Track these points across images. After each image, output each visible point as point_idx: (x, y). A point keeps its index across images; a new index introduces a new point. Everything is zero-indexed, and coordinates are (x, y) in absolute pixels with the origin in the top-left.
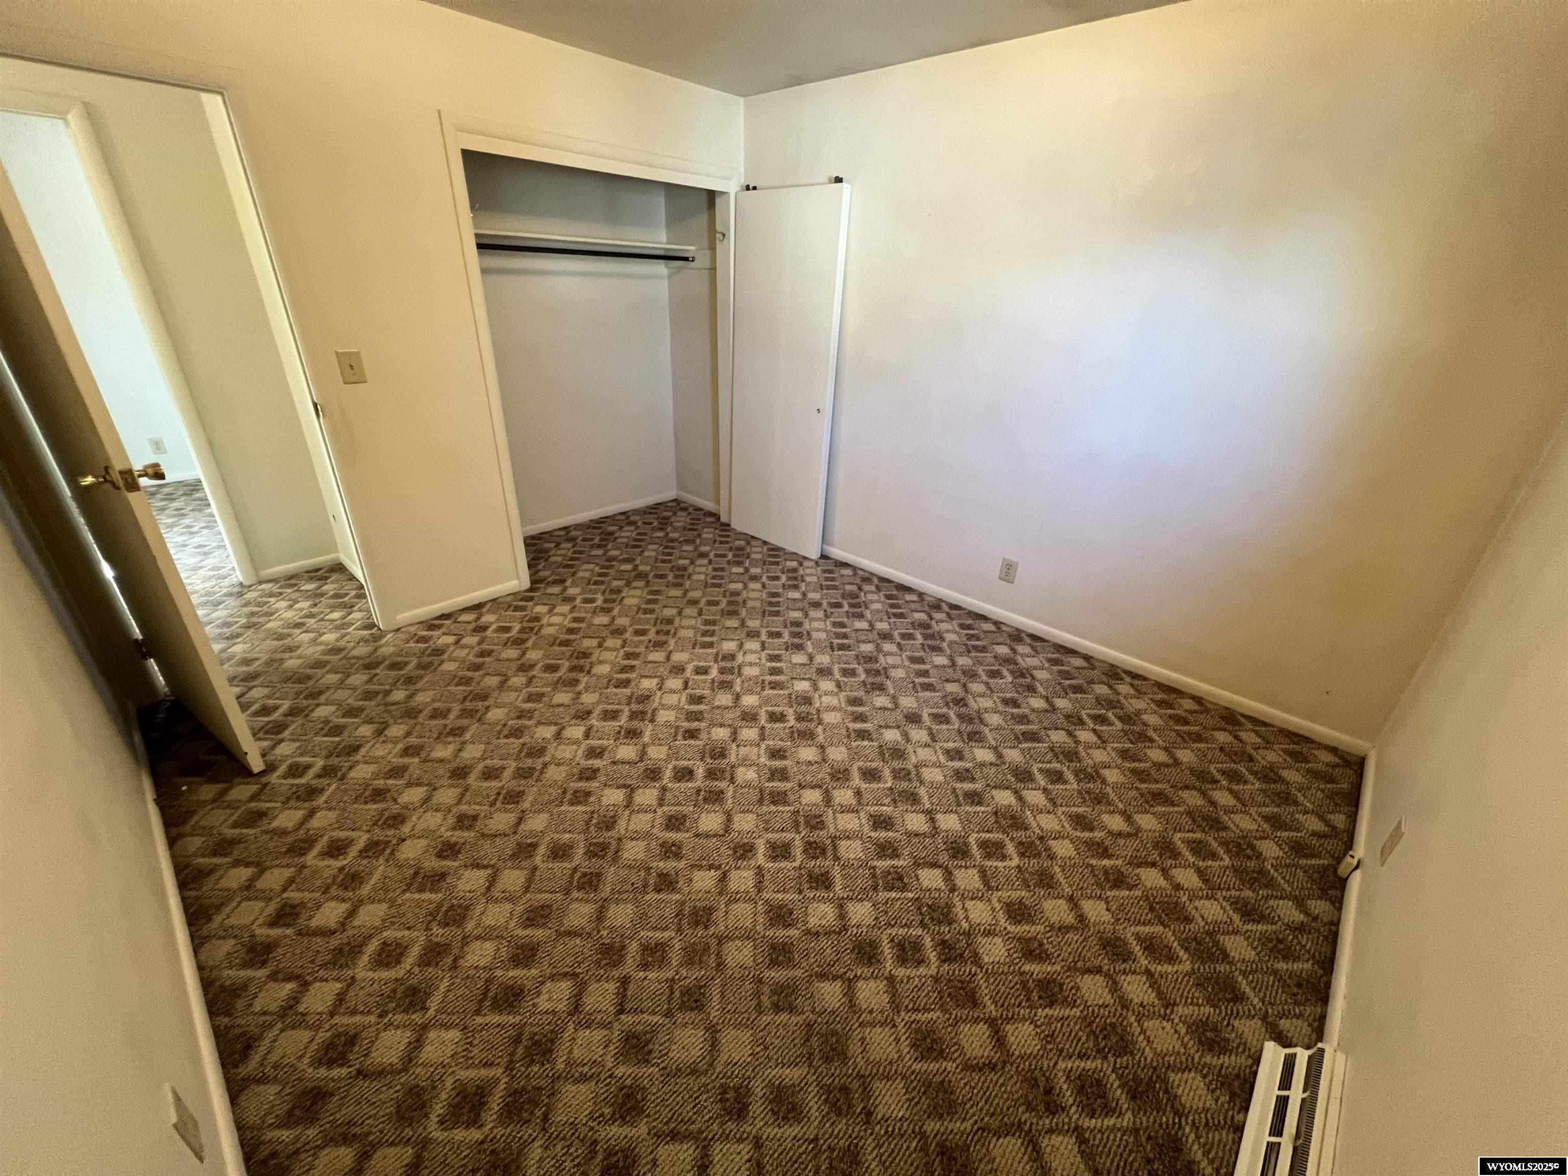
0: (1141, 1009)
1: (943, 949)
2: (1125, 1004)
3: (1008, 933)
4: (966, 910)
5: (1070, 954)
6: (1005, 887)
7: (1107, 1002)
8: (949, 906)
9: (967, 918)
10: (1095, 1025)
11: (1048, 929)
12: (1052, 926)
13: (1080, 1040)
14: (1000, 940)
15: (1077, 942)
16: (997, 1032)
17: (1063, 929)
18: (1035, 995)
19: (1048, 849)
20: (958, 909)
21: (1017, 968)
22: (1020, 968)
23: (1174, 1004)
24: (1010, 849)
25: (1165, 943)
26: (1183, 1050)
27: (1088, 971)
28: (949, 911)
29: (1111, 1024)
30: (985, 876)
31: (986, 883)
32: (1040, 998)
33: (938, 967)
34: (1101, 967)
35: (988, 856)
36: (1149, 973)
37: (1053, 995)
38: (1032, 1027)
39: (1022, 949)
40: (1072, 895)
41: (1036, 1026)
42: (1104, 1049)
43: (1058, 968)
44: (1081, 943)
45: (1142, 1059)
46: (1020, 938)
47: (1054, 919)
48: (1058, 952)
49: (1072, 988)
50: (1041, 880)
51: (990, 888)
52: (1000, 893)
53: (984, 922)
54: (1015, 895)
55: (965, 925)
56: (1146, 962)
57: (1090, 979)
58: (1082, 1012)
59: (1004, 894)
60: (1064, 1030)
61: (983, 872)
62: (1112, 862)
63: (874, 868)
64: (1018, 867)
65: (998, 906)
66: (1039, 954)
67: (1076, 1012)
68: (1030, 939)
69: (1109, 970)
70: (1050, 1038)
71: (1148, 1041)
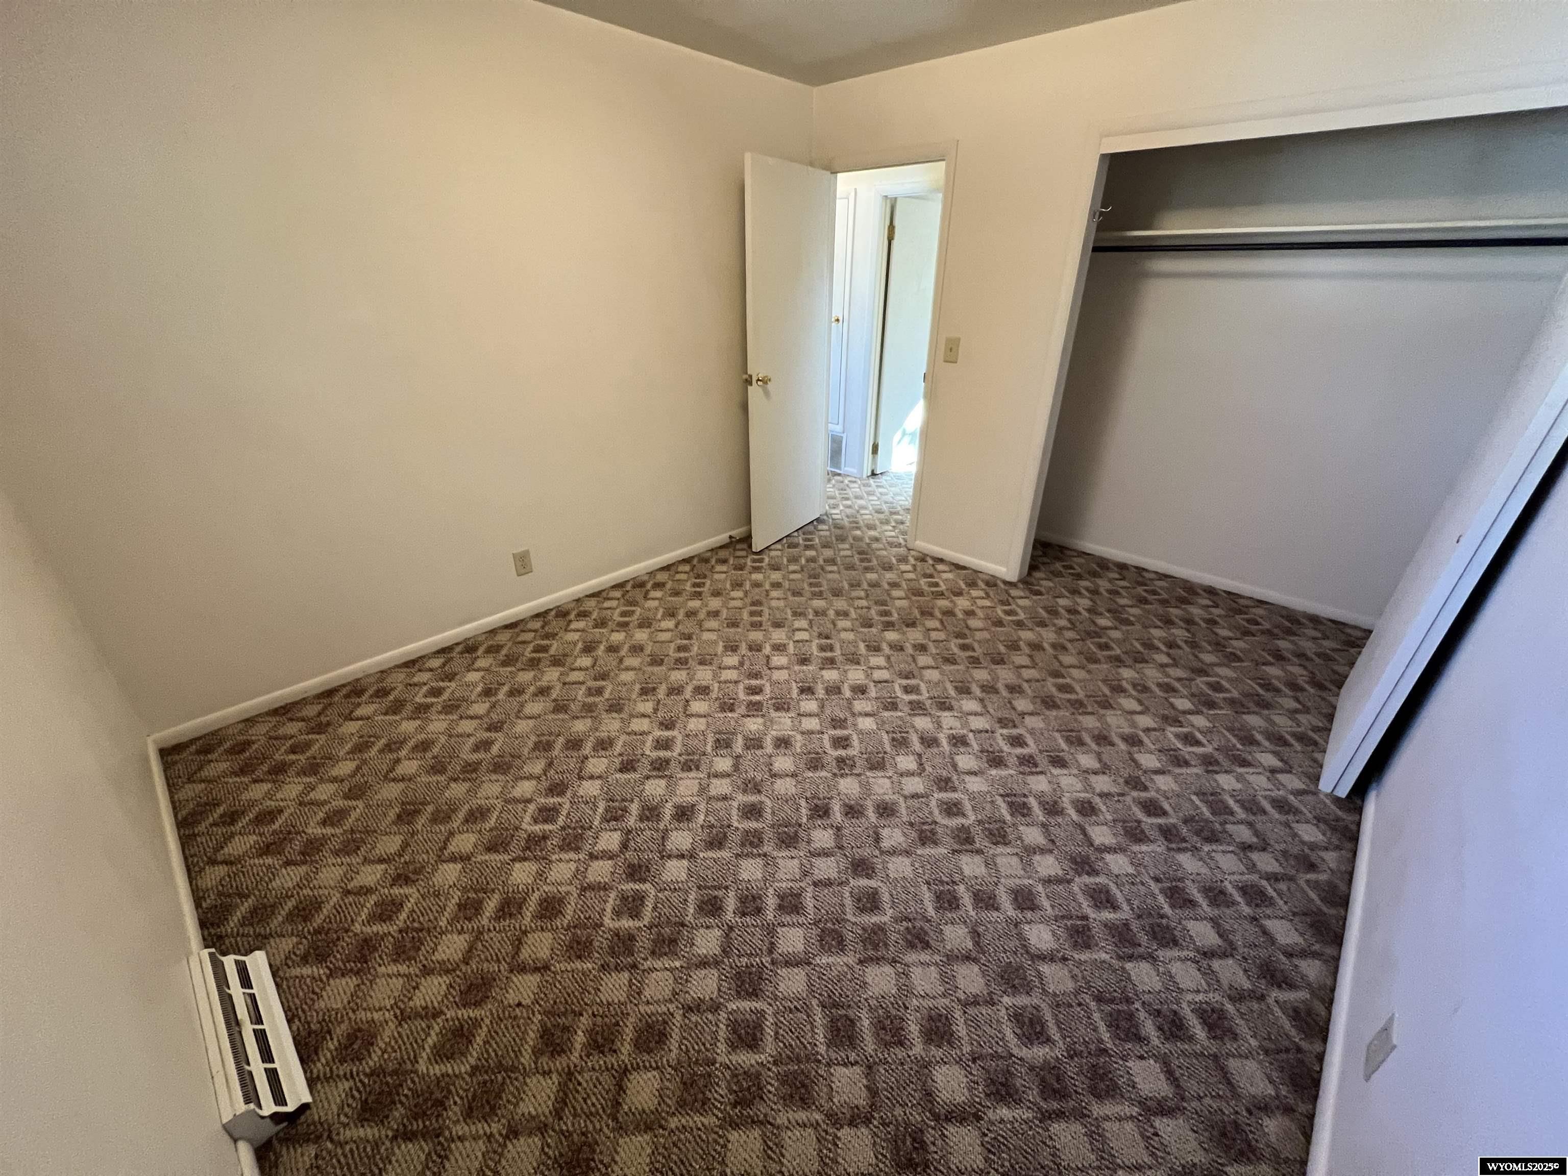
0: (414, 984)
1: (539, 837)
2: (427, 971)
3: (533, 891)
4: (568, 862)
5: (491, 939)
6: (581, 902)
7: (436, 953)
8: (577, 849)
9: (560, 860)
10: (426, 935)
11: (523, 928)
12: (525, 933)
13: (423, 915)
14: (530, 882)
15: (499, 950)
16: (461, 858)
17: (518, 944)
18: (472, 895)
19: (618, 969)
20: (572, 855)
21: (500, 888)
22: (499, 890)
23: (400, 1024)
24: (626, 923)
25: (456, 1056)
26: (365, 1005)
27: (471, 949)
28: (572, 849)
29: (419, 949)
30: (600, 889)
31: (590, 887)
32: (468, 898)
33: (526, 831)
34: (467, 964)
35: (624, 898)
36: (437, 1014)
37: (465, 909)
38: (452, 883)
39: (515, 898)
40: (550, 970)
41: (451, 887)
42: (407, 933)
43: (485, 922)
44: (497, 955)
45: (381, 962)
46: (525, 899)
47: (531, 938)
48: (498, 929)
49: (462, 928)
50: (578, 943)
51: (584, 889)
52: (576, 895)
53: (552, 873)
54: (569, 911)
55: (554, 857)
56: (448, 1016)
57: (462, 947)
58: (441, 927)
59: (573, 900)
60: (437, 907)
61: (605, 888)
62: (578, 1046)
63: (632, 801)
64: (602, 925)
65: (563, 889)
66: (503, 910)
67: (443, 923)
68: (521, 908)
69: (461, 971)
70: (437, 895)
71: (389, 975)
